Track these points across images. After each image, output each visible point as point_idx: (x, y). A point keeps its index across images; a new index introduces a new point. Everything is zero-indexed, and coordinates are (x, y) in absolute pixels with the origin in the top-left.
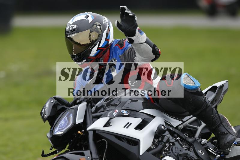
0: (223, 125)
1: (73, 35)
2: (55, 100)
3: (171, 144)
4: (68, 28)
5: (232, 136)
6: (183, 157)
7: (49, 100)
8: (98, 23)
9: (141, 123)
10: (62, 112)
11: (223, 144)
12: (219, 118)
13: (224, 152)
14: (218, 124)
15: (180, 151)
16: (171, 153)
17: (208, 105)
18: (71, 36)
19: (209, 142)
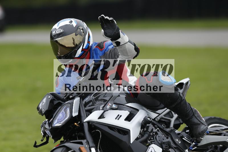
0: (195, 117)
1: (59, 39)
2: (52, 96)
3: (154, 133)
4: (54, 32)
5: (204, 126)
6: (166, 145)
7: (47, 96)
8: (81, 28)
9: (129, 115)
10: (60, 106)
11: (198, 133)
12: (191, 111)
13: (196, 140)
14: (191, 115)
15: (163, 139)
16: (156, 141)
17: (182, 99)
18: (58, 39)
19: (183, 132)
